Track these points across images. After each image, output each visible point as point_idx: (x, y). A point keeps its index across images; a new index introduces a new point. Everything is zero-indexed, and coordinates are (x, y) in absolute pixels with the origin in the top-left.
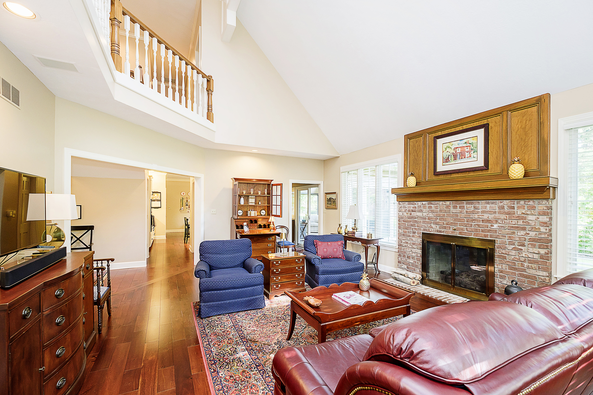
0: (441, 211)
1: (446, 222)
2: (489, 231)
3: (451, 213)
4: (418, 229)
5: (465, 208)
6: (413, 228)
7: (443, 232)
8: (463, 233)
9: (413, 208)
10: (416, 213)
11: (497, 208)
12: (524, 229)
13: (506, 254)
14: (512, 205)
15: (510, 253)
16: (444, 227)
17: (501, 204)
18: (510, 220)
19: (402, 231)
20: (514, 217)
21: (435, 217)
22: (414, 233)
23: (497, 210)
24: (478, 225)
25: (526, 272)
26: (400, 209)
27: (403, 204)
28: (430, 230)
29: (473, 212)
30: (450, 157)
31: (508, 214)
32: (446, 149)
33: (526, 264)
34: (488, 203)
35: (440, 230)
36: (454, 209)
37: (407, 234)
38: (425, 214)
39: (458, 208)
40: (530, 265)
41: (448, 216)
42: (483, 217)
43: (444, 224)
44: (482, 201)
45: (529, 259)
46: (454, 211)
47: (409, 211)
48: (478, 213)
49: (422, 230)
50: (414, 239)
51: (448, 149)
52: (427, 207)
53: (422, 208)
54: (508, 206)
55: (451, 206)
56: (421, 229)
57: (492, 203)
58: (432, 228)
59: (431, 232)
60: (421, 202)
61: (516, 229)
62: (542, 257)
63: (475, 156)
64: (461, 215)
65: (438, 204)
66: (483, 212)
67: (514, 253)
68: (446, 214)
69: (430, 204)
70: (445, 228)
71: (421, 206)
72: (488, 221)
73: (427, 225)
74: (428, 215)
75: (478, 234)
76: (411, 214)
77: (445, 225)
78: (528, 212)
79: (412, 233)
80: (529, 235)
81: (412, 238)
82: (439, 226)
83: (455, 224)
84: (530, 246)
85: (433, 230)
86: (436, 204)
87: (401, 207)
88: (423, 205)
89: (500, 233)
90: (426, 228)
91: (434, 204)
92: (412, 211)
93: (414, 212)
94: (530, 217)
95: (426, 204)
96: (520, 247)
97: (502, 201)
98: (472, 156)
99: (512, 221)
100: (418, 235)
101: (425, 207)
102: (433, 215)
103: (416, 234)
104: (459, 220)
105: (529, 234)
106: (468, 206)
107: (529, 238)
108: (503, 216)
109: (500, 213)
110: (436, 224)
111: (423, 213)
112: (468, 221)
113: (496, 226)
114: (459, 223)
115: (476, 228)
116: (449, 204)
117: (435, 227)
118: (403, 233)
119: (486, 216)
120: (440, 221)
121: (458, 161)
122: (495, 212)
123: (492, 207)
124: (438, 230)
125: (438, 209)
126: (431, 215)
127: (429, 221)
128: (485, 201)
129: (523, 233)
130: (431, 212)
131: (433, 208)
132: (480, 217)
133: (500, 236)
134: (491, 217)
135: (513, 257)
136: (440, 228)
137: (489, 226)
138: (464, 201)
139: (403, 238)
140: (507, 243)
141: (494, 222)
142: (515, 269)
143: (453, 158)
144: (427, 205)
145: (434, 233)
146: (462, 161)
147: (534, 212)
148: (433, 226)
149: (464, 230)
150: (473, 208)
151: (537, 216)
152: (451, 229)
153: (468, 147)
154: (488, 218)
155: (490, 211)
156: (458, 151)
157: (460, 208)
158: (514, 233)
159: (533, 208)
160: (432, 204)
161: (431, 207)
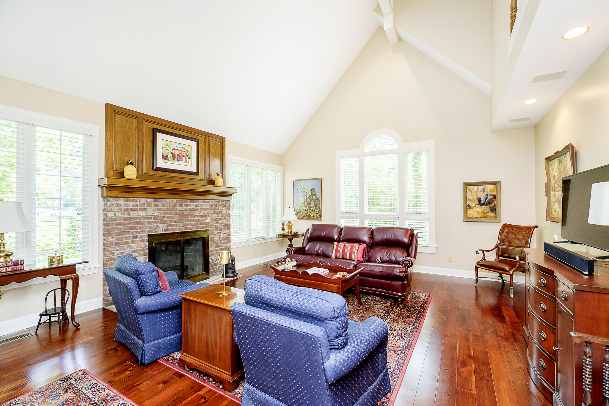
0: (168, 209)
1: (173, 220)
2: (205, 223)
3: (178, 211)
4: (141, 231)
5: (189, 206)
6: (133, 232)
7: (170, 230)
8: (188, 228)
9: (133, 206)
10: (137, 212)
11: (209, 206)
12: (221, 219)
13: (214, 238)
15: (216, 237)
17: (211, 203)
18: (216, 214)
19: (114, 239)
20: (217, 211)
21: (162, 216)
22: (135, 237)
23: (209, 207)
24: (199, 220)
25: (222, 246)
26: (110, 208)
27: (115, 201)
28: (157, 231)
29: (195, 209)
30: (169, 155)
31: (214, 209)
32: (165, 146)
33: (222, 242)
34: (204, 202)
35: (168, 228)
36: (180, 206)
37: (123, 241)
38: (149, 214)
39: (184, 205)
40: (224, 241)
41: (175, 213)
42: (201, 213)
43: (171, 222)
45: (224, 238)
46: (180, 208)
47: (127, 210)
48: (198, 209)
49: (146, 232)
50: (134, 245)
51: (167, 147)
52: (153, 205)
53: (146, 206)
54: (215, 205)
55: (177, 204)
56: (145, 231)
57: (207, 202)
58: (159, 227)
59: (157, 232)
60: (145, 199)
61: (218, 220)
62: (228, 235)
63: (190, 162)
64: (186, 212)
66: (201, 209)
68: (173, 212)
69: (157, 202)
70: (172, 225)
71: (144, 204)
72: (204, 216)
73: (152, 225)
74: (154, 214)
75: (198, 227)
76: (129, 214)
78: (223, 209)
79: (131, 238)
81: (130, 245)
82: (166, 224)
83: (181, 221)
84: (224, 229)
85: (159, 230)
87: (112, 205)
88: (148, 202)
89: (210, 223)
90: (151, 229)
91: (160, 202)
92: (132, 210)
93: (135, 212)
94: (224, 212)
95: (151, 201)
96: (220, 231)
98: (187, 162)
101: (149, 205)
102: (159, 214)
103: (138, 239)
104: (185, 217)
105: (223, 222)
106: (192, 204)
107: (223, 224)
108: (212, 212)
109: (211, 209)
110: (163, 222)
111: (148, 212)
112: (191, 217)
113: (208, 219)
114: (185, 220)
117: (162, 226)
118: (116, 241)
119: (203, 212)
120: (167, 220)
121: (177, 162)
122: (208, 209)
123: (206, 205)
124: (165, 229)
125: (165, 207)
126: (157, 214)
127: (155, 220)
129: (220, 222)
130: (157, 210)
131: (159, 206)
132: (200, 213)
133: (211, 226)
134: (206, 212)
135: (217, 239)
136: (167, 226)
137: (205, 219)
138: (188, 200)
139: (116, 249)
140: (214, 229)
141: (208, 216)
142: (218, 247)
143: (172, 158)
144: (153, 203)
145: (161, 233)
146: (180, 163)
147: (225, 208)
148: (160, 225)
149: (188, 226)
150: (194, 205)
151: (226, 211)
152: (178, 226)
153: (185, 153)
154: (204, 213)
155: (205, 208)
156: (176, 153)
157: (185, 206)
158: (217, 222)
159: (225, 206)
160: (159, 202)
161: (157, 205)
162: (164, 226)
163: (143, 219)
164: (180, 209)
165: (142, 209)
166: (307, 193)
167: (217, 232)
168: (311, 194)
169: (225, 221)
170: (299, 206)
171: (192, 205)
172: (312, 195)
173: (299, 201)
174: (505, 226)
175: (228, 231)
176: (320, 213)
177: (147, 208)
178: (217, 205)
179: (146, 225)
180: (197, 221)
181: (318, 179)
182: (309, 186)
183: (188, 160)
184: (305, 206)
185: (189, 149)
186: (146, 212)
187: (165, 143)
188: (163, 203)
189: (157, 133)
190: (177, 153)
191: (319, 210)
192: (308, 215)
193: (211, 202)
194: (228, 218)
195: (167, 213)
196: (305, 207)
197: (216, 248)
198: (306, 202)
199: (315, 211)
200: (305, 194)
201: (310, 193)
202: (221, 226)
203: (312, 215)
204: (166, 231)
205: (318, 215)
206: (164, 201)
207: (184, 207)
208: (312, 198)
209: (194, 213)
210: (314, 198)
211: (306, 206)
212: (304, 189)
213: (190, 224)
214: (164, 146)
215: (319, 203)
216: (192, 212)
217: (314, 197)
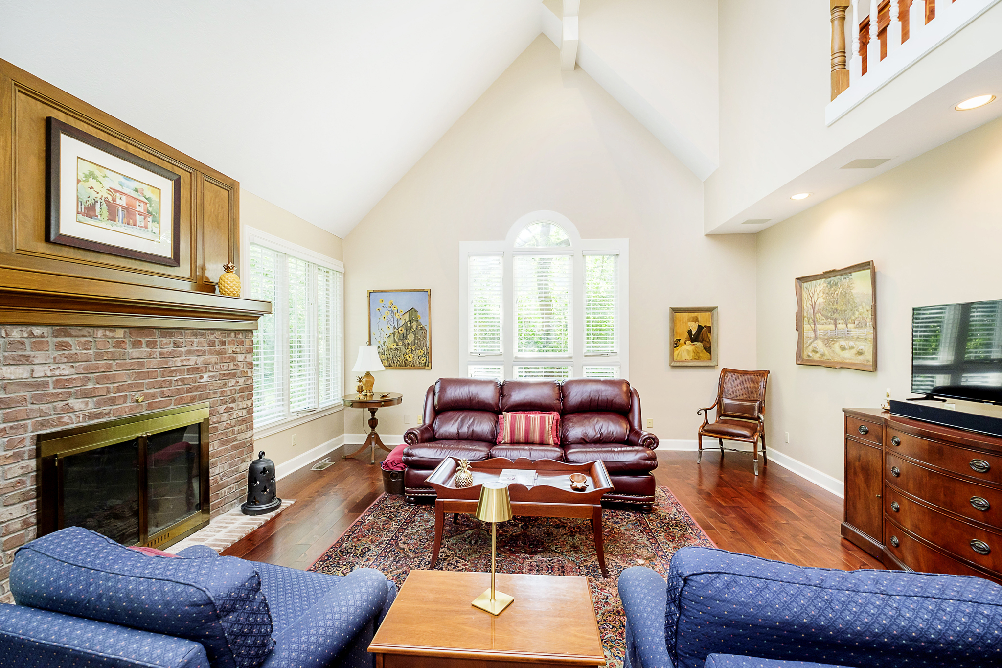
0: (99, 356)
1: (115, 385)
2: (197, 388)
3: (128, 361)
4: (11, 428)
5: (158, 347)
7: (108, 414)
8: (154, 405)
11: (206, 346)
12: (234, 376)
13: (218, 422)
14: (224, 339)
15: (223, 419)
16: (110, 399)
17: (212, 338)
18: (222, 364)
20: (225, 358)
21: (81, 376)
23: (207, 348)
24: (182, 380)
25: (236, 440)
28: (65, 420)
29: (172, 355)
30: (98, 206)
32: (87, 177)
33: (236, 428)
34: (195, 335)
35: (99, 410)
36: (133, 348)
38: (39, 371)
39: (144, 345)
40: (240, 428)
41: (120, 367)
42: (188, 363)
43: (109, 392)
44: (187, 331)
45: (239, 419)
46: (135, 353)
48: (180, 354)
49: (30, 428)
51: (92, 183)
52: (52, 346)
53: (28, 348)
54: (220, 341)
55: (127, 340)
56: (25, 426)
57: (202, 335)
58: (72, 410)
59: (67, 424)
60: (24, 329)
61: (228, 378)
62: (248, 413)
63: (156, 230)
64: (150, 362)
65: (90, 336)
66: (189, 353)
67: (226, 417)
68: (114, 363)
69: (65, 336)
70: (113, 401)
71: (23, 343)
72: (195, 370)
73: (50, 405)
74: (57, 373)
75: (181, 398)
77: (112, 395)
78: (238, 350)
80: (239, 384)
82: (95, 399)
83: (137, 387)
84: (240, 400)
85: (73, 417)
86: (84, 336)
88: (35, 337)
89: (211, 388)
90: (47, 418)
91: (76, 337)
94: (240, 357)
95: (46, 335)
96: (231, 405)
97: (212, 332)
98: (150, 229)
99: (223, 366)
100: (10, 453)
101: (38, 345)
102: (73, 370)
104: (148, 375)
105: (238, 382)
106: (164, 340)
107: (238, 388)
108: (214, 359)
109: (210, 353)
110: (87, 395)
111: (35, 368)
112: (163, 375)
113: (206, 376)
114: (148, 383)
115: (178, 387)
116: (122, 336)
117: (83, 406)
119: (193, 360)
120: (98, 386)
121: (119, 226)
122: (204, 353)
123: (201, 343)
124: (90, 413)
125: (91, 352)
126: (66, 370)
127: (60, 390)
128: (191, 331)
129: (232, 382)
130: (65, 360)
131: (73, 348)
132: (185, 363)
133: (211, 394)
134: (200, 361)
135: (225, 424)
136: (98, 405)
137: (198, 379)
138: (154, 331)
140: (219, 402)
141: (204, 369)
142: (228, 442)
143: (106, 213)
144: (52, 341)
145: (80, 425)
146: (129, 230)
147: (243, 349)
148: (76, 404)
149: (157, 398)
150: (172, 345)
151: (245, 355)
152: (129, 401)
153: (142, 204)
154: (196, 363)
155: (197, 351)
156: (118, 202)
157: (147, 346)
158: (225, 384)
159: (242, 343)
160: (71, 336)
161: (67, 346)
162: (87, 404)
163: (17, 387)
164: (135, 355)
165: (14, 359)
166: (398, 317)
167: (224, 407)
168: (407, 320)
169: (241, 381)
170: (382, 342)
171: (166, 344)
172: (411, 320)
173: (382, 332)
174: (725, 371)
175: (249, 403)
176: (428, 355)
177: (32, 354)
178: (225, 342)
179: (31, 406)
180: (180, 383)
181: (423, 291)
182: (404, 304)
183: (150, 225)
184: (395, 341)
185: (155, 198)
186: (28, 367)
187: (86, 168)
188: (83, 339)
189: (63, 136)
190: (122, 201)
191: (424, 349)
192: (402, 358)
193: (212, 334)
194: (249, 371)
195: (98, 368)
196: (395, 344)
197: (223, 445)
198: (397, 334)
199: (417, 351)
200: (395, 319)
201: (407, 317)
202: (233, 391)
203: (409, 359)
204: (93, 419)
205: (423, 358)
206: (86, 334)
207: (145, 350)
208: (411, 327)
209: (171, 363)
210: (414, 327)
211: (397, 343)
212: (393, 308)
213: (162, 392)
214: (81, 177)
215: (425, 337)
216: (167, 362)
217: (414, 325)
